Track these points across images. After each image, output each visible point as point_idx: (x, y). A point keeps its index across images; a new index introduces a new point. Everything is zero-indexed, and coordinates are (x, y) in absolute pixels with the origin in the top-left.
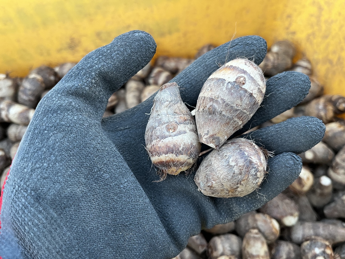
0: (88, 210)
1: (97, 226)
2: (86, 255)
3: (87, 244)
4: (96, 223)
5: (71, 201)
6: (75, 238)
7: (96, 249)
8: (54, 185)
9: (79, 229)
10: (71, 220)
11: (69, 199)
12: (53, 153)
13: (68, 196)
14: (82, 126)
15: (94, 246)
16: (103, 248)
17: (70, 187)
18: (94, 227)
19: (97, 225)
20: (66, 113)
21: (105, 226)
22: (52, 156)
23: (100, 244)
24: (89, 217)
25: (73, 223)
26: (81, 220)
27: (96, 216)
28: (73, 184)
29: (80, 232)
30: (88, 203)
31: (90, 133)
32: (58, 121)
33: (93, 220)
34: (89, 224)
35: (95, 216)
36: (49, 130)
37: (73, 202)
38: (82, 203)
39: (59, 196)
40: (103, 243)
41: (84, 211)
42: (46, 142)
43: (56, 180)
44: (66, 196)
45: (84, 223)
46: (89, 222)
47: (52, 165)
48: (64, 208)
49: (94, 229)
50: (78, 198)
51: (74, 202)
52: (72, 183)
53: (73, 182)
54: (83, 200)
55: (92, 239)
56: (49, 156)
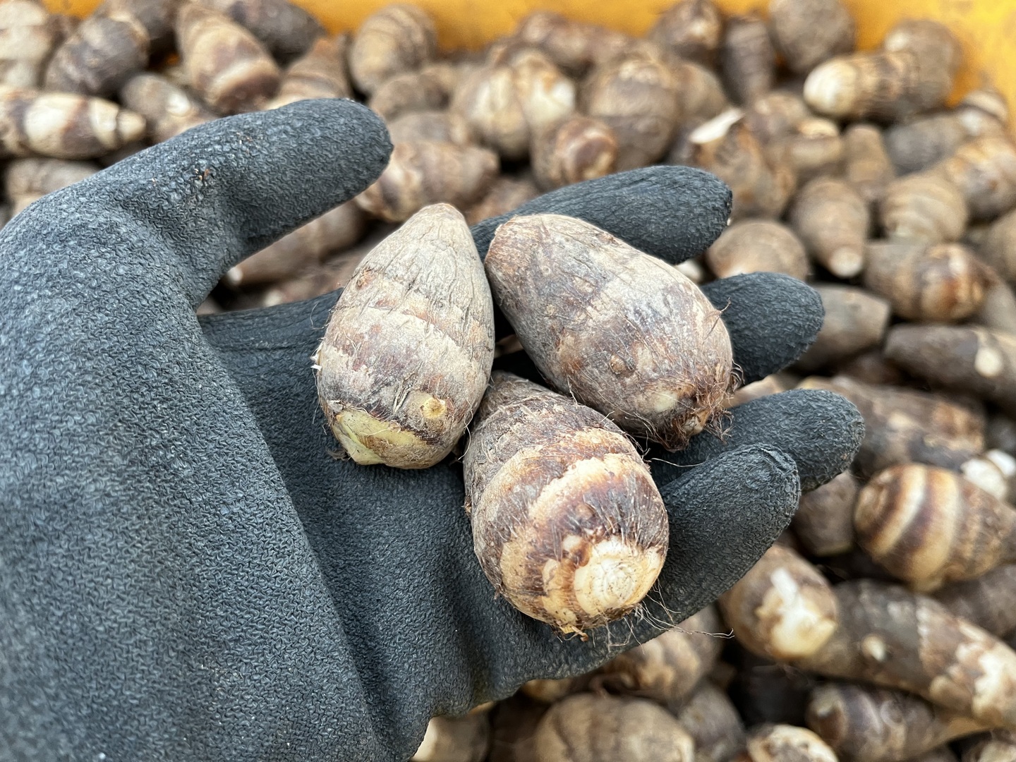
0: (112, 562)
1: (134, 622)
2: (80, 719)
3: (90, 682)
4: (130, 612)
5: (61, 520)
6: (52, 654)
7: (115, 703)
8: (16, 456)
9: (69, 624)
10: (47, 587)
11: (57, 512)
12: (29, 355)
13: (56, 503)
14: (135, 297)
15: (111, 692)
16: (137, 706)
17: (67, 475)
18: (120, 624)
19: (131, 620)
20: (93, 251)
21: (159, 627)
22: (25, 362)
23: (130, 689)
24: (109, 587)
25: (55, 599)
26: (82, 592)
27: (134, 587)
28: (79, 465)
29: (72, 636)
30: (117, 538)
31: (159, 327)
32: (64, 265)
33: (123, 600)
34: (107, 610)
35: (131, 585)
36: (30, 283)
37: (68, 526)
38: (97, 534)
39: (26, 496)
40: (142, 686)
41: (97, 562)
42: (14, 318)
43: (26, 442)
44: (47, 501)
45: (89, 606)
46: (109, 602)
47: (19, 391)
48: (35, 541)
49: (118, 633)
50: (84, 514)
51: (71, 524)
52: (73, 462)
53: (77, 459)
54: (104, 524)
55: (109, 665)
56: (15, 364)
